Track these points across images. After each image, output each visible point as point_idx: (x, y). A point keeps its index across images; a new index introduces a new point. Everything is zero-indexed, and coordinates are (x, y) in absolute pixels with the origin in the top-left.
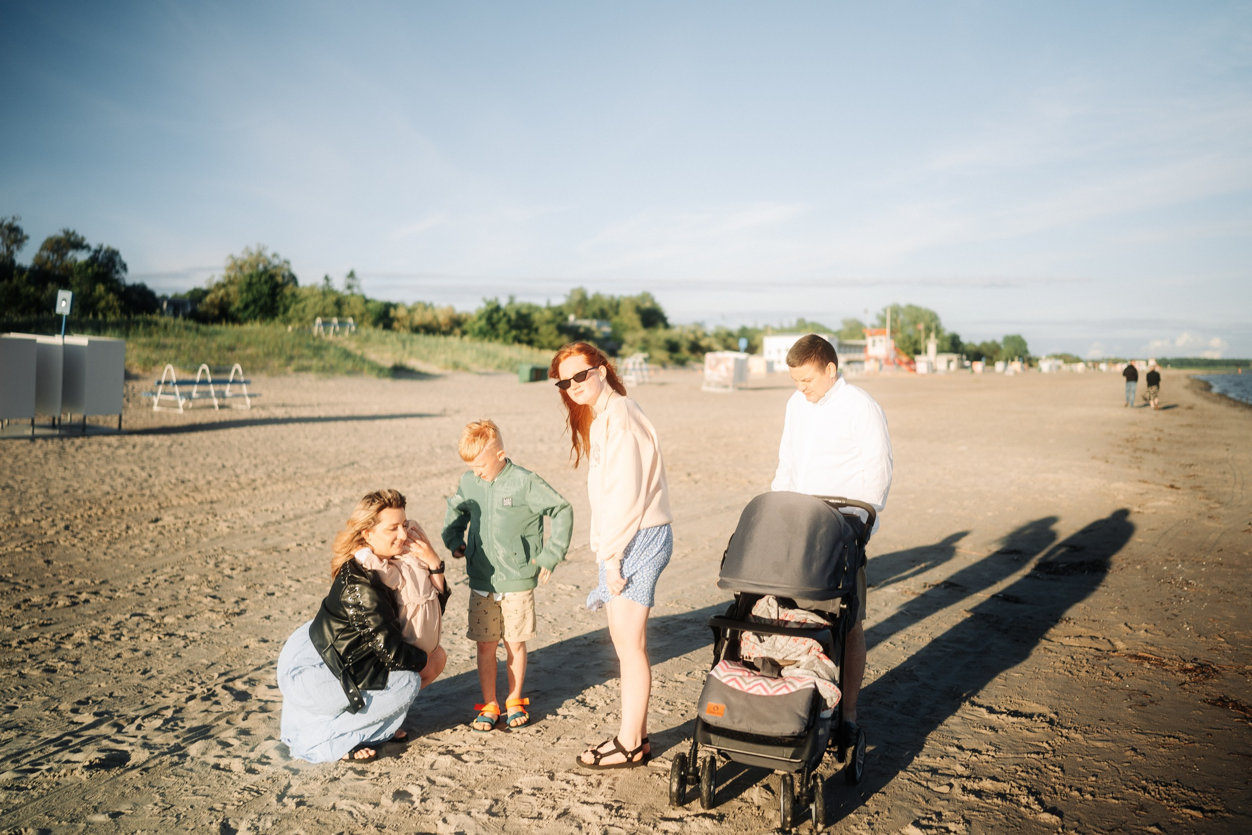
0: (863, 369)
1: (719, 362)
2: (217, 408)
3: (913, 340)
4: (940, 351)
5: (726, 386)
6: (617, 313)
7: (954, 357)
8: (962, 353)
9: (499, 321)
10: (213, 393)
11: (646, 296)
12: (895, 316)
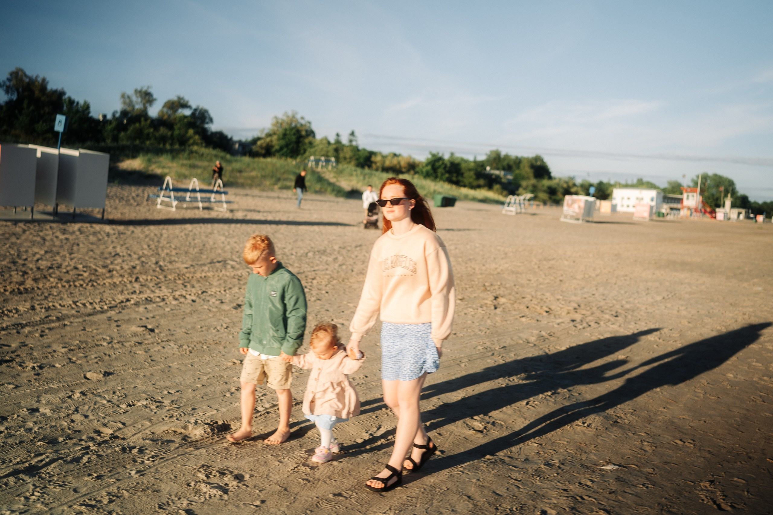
0: (679, 214)
1: (574, 202)
2: (201, 209)
3: (715, 198)
4: (733, 206)
5: (578, 219)
6: (518, 167)
7: (743, 211)
8: (749, 209)
9: (439, 167)
10: (199, 199)
11: (538, 158)
12: (704, 181)
